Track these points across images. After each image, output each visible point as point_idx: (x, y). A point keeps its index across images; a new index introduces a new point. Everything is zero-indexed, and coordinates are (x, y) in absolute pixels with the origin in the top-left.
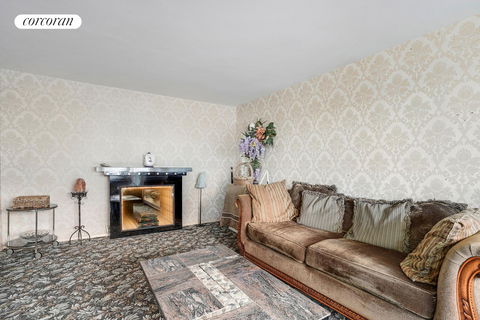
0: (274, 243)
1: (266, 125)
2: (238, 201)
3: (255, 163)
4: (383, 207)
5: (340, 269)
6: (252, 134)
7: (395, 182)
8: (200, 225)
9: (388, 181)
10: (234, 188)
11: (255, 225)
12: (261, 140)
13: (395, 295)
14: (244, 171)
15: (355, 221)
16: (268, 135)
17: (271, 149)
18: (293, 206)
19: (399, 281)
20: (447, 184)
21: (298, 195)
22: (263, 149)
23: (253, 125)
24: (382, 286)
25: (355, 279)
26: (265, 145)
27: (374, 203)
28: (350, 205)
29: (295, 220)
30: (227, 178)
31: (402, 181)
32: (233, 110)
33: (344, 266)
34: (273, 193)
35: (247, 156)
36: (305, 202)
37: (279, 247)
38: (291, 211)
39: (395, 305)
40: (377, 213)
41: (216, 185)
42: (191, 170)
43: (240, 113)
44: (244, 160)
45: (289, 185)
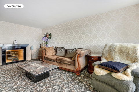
0: (50, 59)
1: (49, 34)
2: (42, 51)
3: (47, 43)
4: (71, 50)
5: (62, 61)
6: (46, 36)
7: (74, 46)
8: (32, 60)
9: (73, 45)
10: (41, 49)
11: (46, 56)
12: (48, 37)
13: (70, 63)
14: (44, 45)
15: (67, 53)
16: (50, 36)
17: (50, 40)
18: (55, 52)
19: (71, 61)
20: (82, 45)
21: (56, 50)
22: (48, 39)
23: (46, 34)
24: (69, 62)
25: (65, 62)
26: (49, 38)
27: (70, 50)
28: (66, 50)
29: (55, 55)
30: (39, 47)
31: (75, 45)
32: (41, 30)
33: (63, 60)
34: (50, 49)
35: (44, 41)
36: (58, 51)
37: (51, 59)
38: (55, 53)
39: (70, 65)
40: (70, 51)
41: (36, 49)
42: (29, 45)
43: (42, 30)
44: (44, 42)
45: (54, 47)
